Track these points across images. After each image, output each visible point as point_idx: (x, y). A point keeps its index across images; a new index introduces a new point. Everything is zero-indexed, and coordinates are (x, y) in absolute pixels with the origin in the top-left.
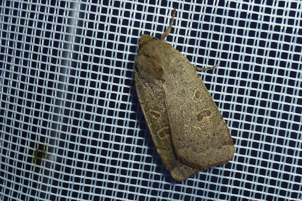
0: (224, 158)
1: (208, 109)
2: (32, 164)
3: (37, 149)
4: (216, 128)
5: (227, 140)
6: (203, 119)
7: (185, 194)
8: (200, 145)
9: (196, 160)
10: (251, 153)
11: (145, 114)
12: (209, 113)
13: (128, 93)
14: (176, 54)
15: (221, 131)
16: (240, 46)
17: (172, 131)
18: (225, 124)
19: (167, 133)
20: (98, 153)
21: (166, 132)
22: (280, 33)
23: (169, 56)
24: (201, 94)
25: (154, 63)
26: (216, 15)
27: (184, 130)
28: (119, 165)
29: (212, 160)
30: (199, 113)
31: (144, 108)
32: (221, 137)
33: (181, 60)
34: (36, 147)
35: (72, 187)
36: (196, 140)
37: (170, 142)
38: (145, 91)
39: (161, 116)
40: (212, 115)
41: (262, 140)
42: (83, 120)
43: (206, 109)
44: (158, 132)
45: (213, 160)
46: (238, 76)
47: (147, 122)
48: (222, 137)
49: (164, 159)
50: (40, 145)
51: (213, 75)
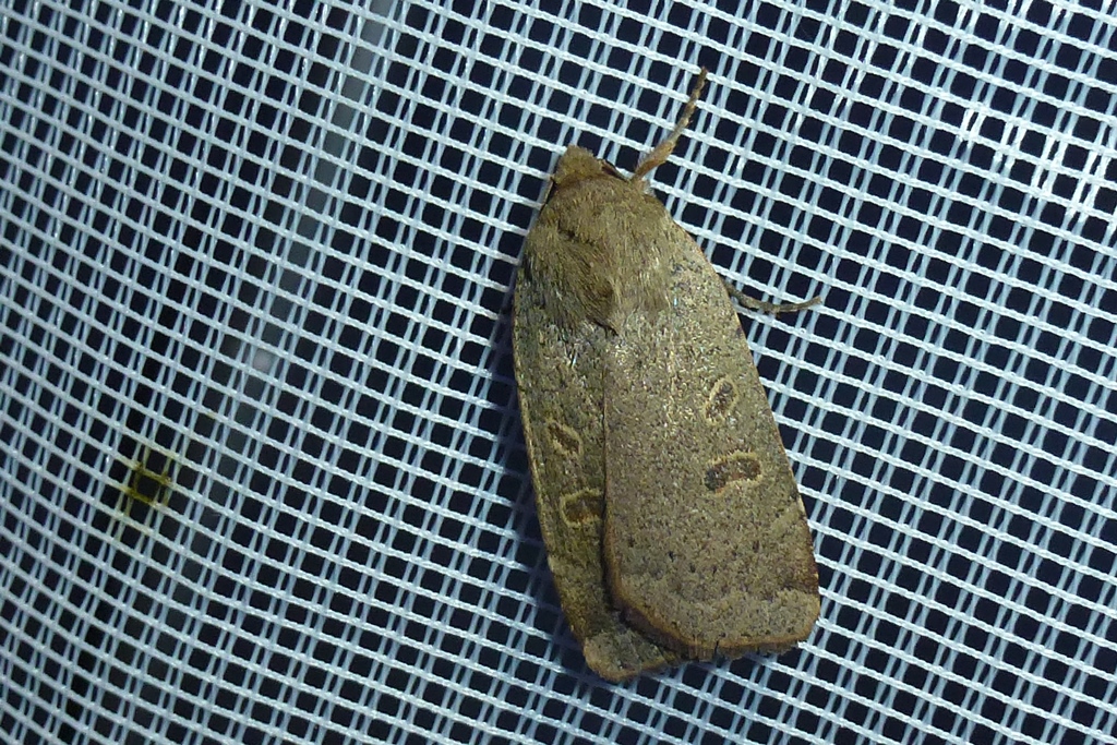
0: (776, 633)
1: (750, 455)
2: (115, 513)
3: (141, 465)
4: (768, 526)
5: (801, 572)
6: (726, 488)
7: (623, 721)
8: (700, 573)
9: (675, 623)
10: (877, 630)
11: (527, 428)
12: (751, 470)
13: (488, 338)
14: (673, 240)
15: (783, 537)
16: (909, 247)
17: (610, 507)
18: (801, 518)
19: (593, 511)
20: (347, 525)
21: (590, 506)
22: (1061, 233)
23: (647, 248)
24: (736, 399)
25: (588, 266)
26: (844, 124)
27: (652, 513)
28: (410, 580)
29: (731, 632)
30: (717, 463)
31: (529, 407)
32: (779, 559)
33: (689, 267)
34: (140, 458)
35: (240, 621)
36: (689, 557)
37: (596, 543)
38: (541, 351)
39: (580, 448)
40: (760, 477)
41: (925, 593)
42: (316, 400)
43: (743, 454)
44: (563, 501)
45: (736, 633)
46: (884, 352)
47: (532, 456)
48: (782, 561)
49: (566, 596)
50: (153, 453)
51: (796, 331)
